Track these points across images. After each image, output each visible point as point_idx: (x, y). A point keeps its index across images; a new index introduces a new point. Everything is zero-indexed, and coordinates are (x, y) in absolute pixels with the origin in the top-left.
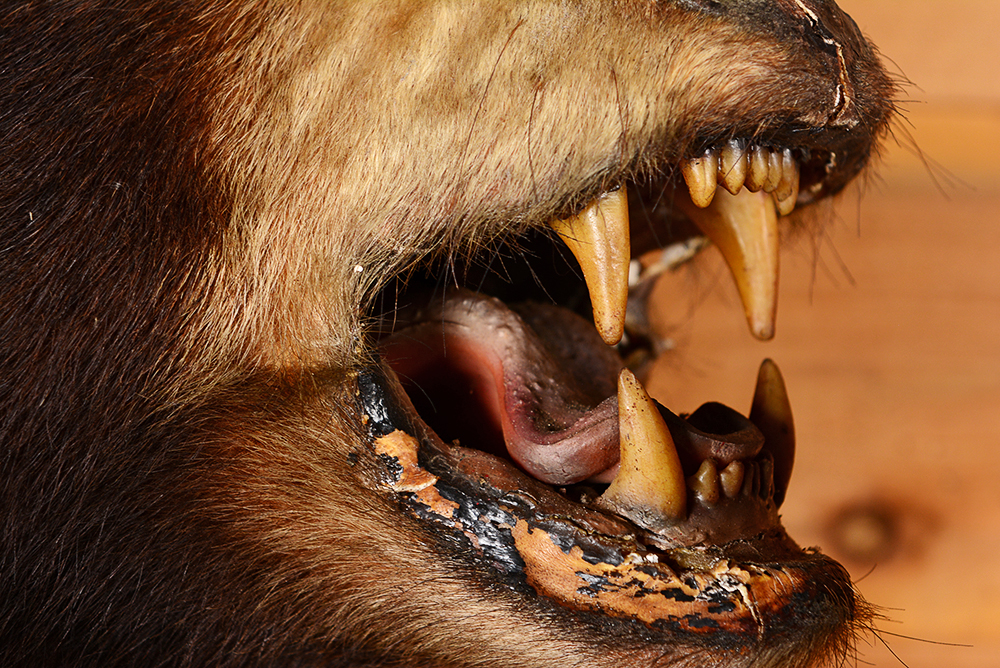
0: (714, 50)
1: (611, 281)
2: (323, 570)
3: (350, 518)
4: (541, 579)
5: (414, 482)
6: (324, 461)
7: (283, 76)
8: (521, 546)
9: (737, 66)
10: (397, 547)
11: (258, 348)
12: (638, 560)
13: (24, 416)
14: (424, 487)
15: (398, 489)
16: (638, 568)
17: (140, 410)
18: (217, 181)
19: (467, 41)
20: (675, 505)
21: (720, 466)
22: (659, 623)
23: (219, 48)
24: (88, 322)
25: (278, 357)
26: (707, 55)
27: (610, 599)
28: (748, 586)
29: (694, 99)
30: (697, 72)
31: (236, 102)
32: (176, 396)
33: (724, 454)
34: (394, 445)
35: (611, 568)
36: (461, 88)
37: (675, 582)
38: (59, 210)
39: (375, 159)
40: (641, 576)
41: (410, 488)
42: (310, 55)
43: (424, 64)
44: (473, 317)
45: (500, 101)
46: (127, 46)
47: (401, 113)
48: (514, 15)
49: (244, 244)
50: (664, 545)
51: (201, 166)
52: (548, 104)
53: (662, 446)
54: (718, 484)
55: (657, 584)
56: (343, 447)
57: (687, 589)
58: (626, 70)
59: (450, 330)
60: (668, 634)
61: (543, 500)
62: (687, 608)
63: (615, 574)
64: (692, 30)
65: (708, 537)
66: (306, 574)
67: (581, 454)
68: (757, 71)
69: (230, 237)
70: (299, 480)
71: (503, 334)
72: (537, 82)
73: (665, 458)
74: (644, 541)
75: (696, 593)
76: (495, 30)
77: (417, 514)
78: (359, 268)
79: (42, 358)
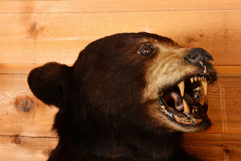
0: (190, 68)
1: (182, 90)
2: (158, 119)
3: (159, 114)
4: (176, 120)
5: (165, 110)
6: (156, 108)
7: (152, 71)
8: (174, 117)
9: (192, 69)
10: (164, 117)
11: (149, 97)
12: (185, 118)
13: (128, 104)
14: (166, 111)
15: (163, 111)
16: (185, 119)
17: (139, 103)
18: (145, 81)
19: (168, 67)
20: (189, 113)
21: (195, 109)
22: (187, 124)
23: (147, 68)
24: (134, 95)
25: (151, 98)
26: (189, 68)
27: (183, 122)
28: (196, 121)
29: (188, 73)
30: (188, 70)
31: (148, 74)
32: (142, 102)
33: (196, 108)
34: (163, 107)
35: (182, 119)
36: (167, 72)
37: (189, 120)
38: (131, 84)
39: (160, 79)
40: (185, 120)
41: (164, 111)
42: (155, 69)
43: (164, 70)
44: (173, 94)
45: (170, 73)
46: (138, 69)
47: (162, 75)
48: (172, 65)
49: (148, 87)
50: (188, 117)
51: (144, 80)
52: (174, 73)
53: (187, 107)
54: (195, 111)
55: (187, 120)
56: (158, 107)
57: (190, 121)
58: (181, 70)
59: (171, 95)
60: (188, 126)
61: (177, 112)
62: (190, 123)
63: (183, 119)
64: (188, 66)
65: (193, 116)
66: (156, 120)
67: (181, 108)
68: (194, 70)
69: (146, 87)
70: (154, 110)
71: (176, 96)
72: (173, 71)
73: (188, 108)
74: (186, 116)
75: (191, 121)
76: (171, 66)
77: (165, 114)
78: (158, 90)
79: (129, 98)
